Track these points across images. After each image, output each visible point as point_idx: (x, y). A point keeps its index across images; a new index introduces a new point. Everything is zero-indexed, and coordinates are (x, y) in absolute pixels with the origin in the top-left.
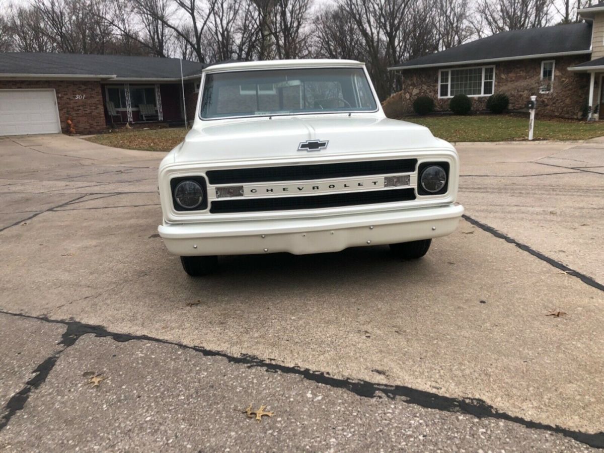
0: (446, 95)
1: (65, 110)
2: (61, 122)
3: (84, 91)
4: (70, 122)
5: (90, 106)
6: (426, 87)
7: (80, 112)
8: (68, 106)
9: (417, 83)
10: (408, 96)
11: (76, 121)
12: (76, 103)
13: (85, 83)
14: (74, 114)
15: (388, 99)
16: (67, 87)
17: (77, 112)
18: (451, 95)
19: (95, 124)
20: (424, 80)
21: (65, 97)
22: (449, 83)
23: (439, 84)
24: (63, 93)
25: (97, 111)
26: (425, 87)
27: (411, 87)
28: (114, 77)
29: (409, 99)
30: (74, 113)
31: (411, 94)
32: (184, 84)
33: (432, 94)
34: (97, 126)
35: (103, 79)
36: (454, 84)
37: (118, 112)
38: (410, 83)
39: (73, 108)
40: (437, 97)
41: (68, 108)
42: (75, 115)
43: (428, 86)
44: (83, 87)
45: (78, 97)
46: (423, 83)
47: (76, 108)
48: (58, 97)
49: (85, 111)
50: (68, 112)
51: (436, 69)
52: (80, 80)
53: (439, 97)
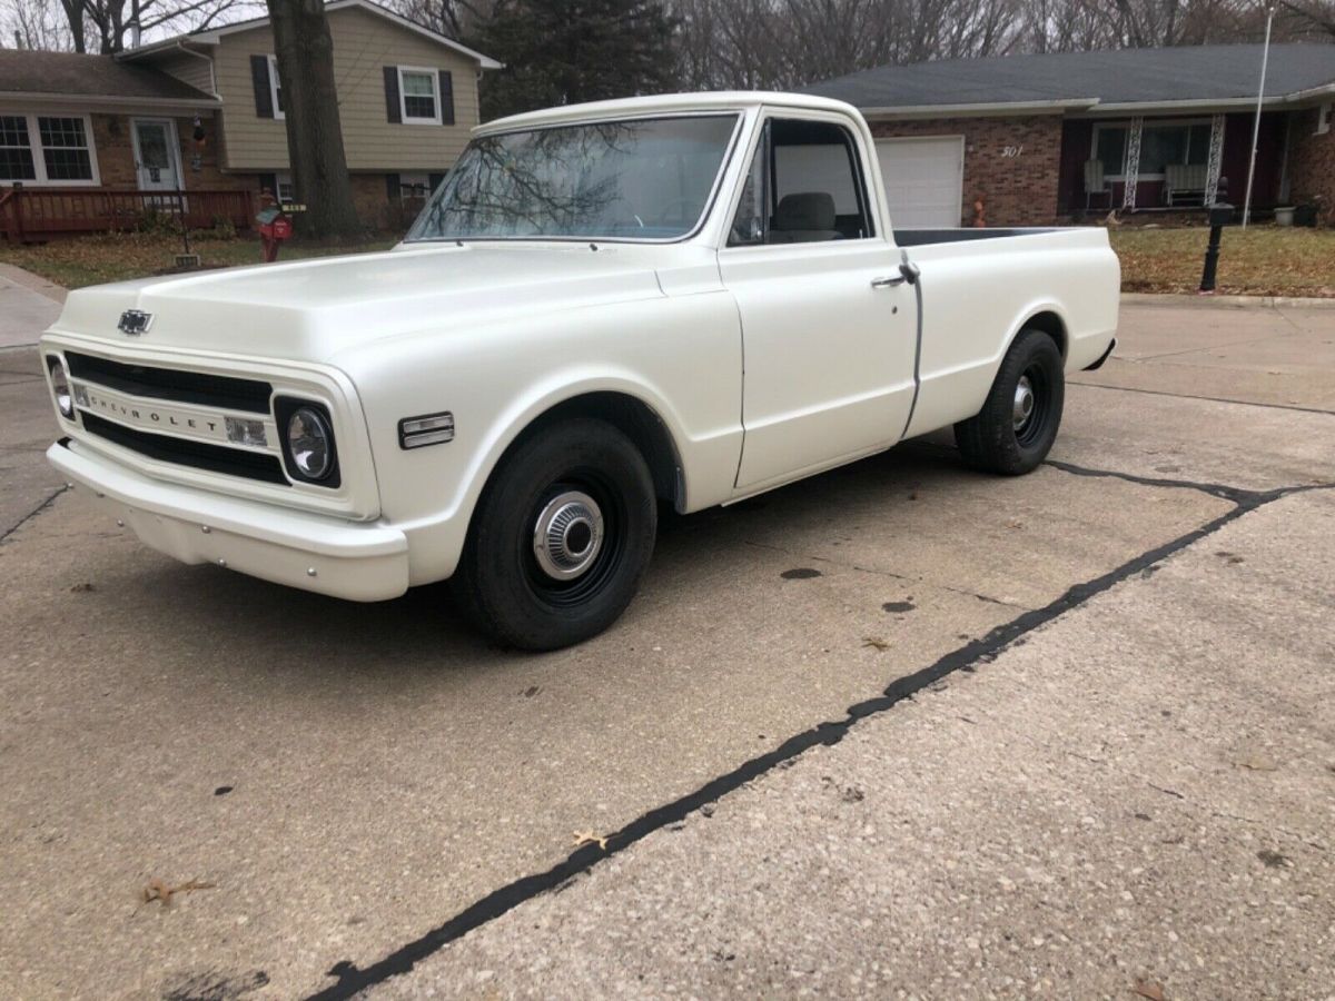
1: (975, 181)
2: (964, 205)
3: (1023, 139)
4: (979, 206)
5: (1030, 172)
7: (1005, 184)
8: (983, 171)
11: (993, 204)
12: (1002, 164)
13: (1030, 120)
14: (991, 188)
16: (990, 129)
17: (999, 185)
19: (1033, 212)
21: (981, 153)
24: (979, 143)
25: (1042, 182)
28: (1094, 102)
30: (993, 186)
32: (1262, 114)
34: (1037, 215)
35: (1069, 110)
37: (1107, 185)
39: (992, 176)
41: (982, 175)
42: (993, 191)
44: (1023, 130)
45: (1007, 152)
47: (999, 176)
48: (967, 153)
49: (1016, 182)
50: (980, 186)
52: (1017, 114)
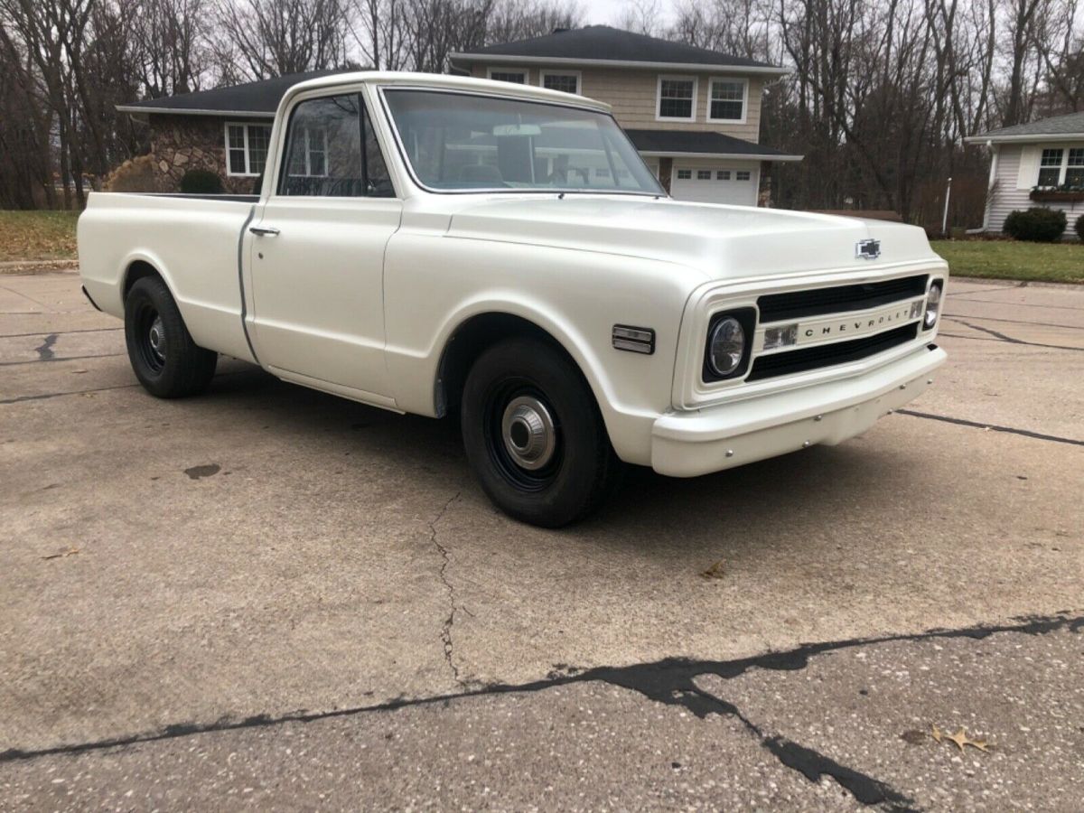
0: (243, 170)
6: (201, 153)
9: (181, 143)
10: (164, 166)
15: (119, 169)
18: (252, 171)
20: (195, 138)
22: (246, 150)
23: (227, 149)
26: (199, 153)
27: (170, 150)
29: (168, 172)
31: (171, 164)
33: (214, 167)
36: (255, 152)
38: (167, 141)
40: (224, 174)
43: (204, 151)
46: (193, 144)
51: (221, 120)
53: (229, 173)
